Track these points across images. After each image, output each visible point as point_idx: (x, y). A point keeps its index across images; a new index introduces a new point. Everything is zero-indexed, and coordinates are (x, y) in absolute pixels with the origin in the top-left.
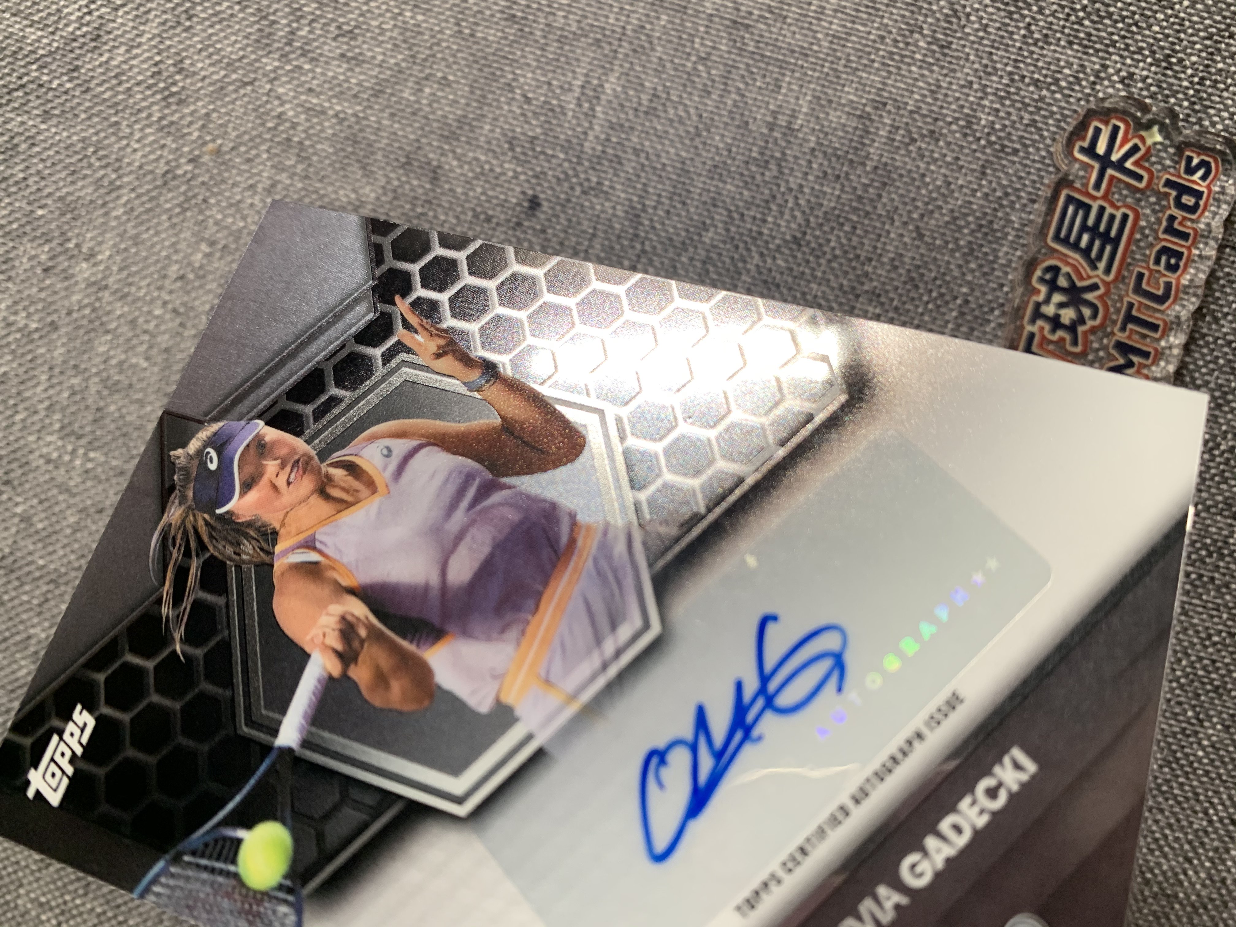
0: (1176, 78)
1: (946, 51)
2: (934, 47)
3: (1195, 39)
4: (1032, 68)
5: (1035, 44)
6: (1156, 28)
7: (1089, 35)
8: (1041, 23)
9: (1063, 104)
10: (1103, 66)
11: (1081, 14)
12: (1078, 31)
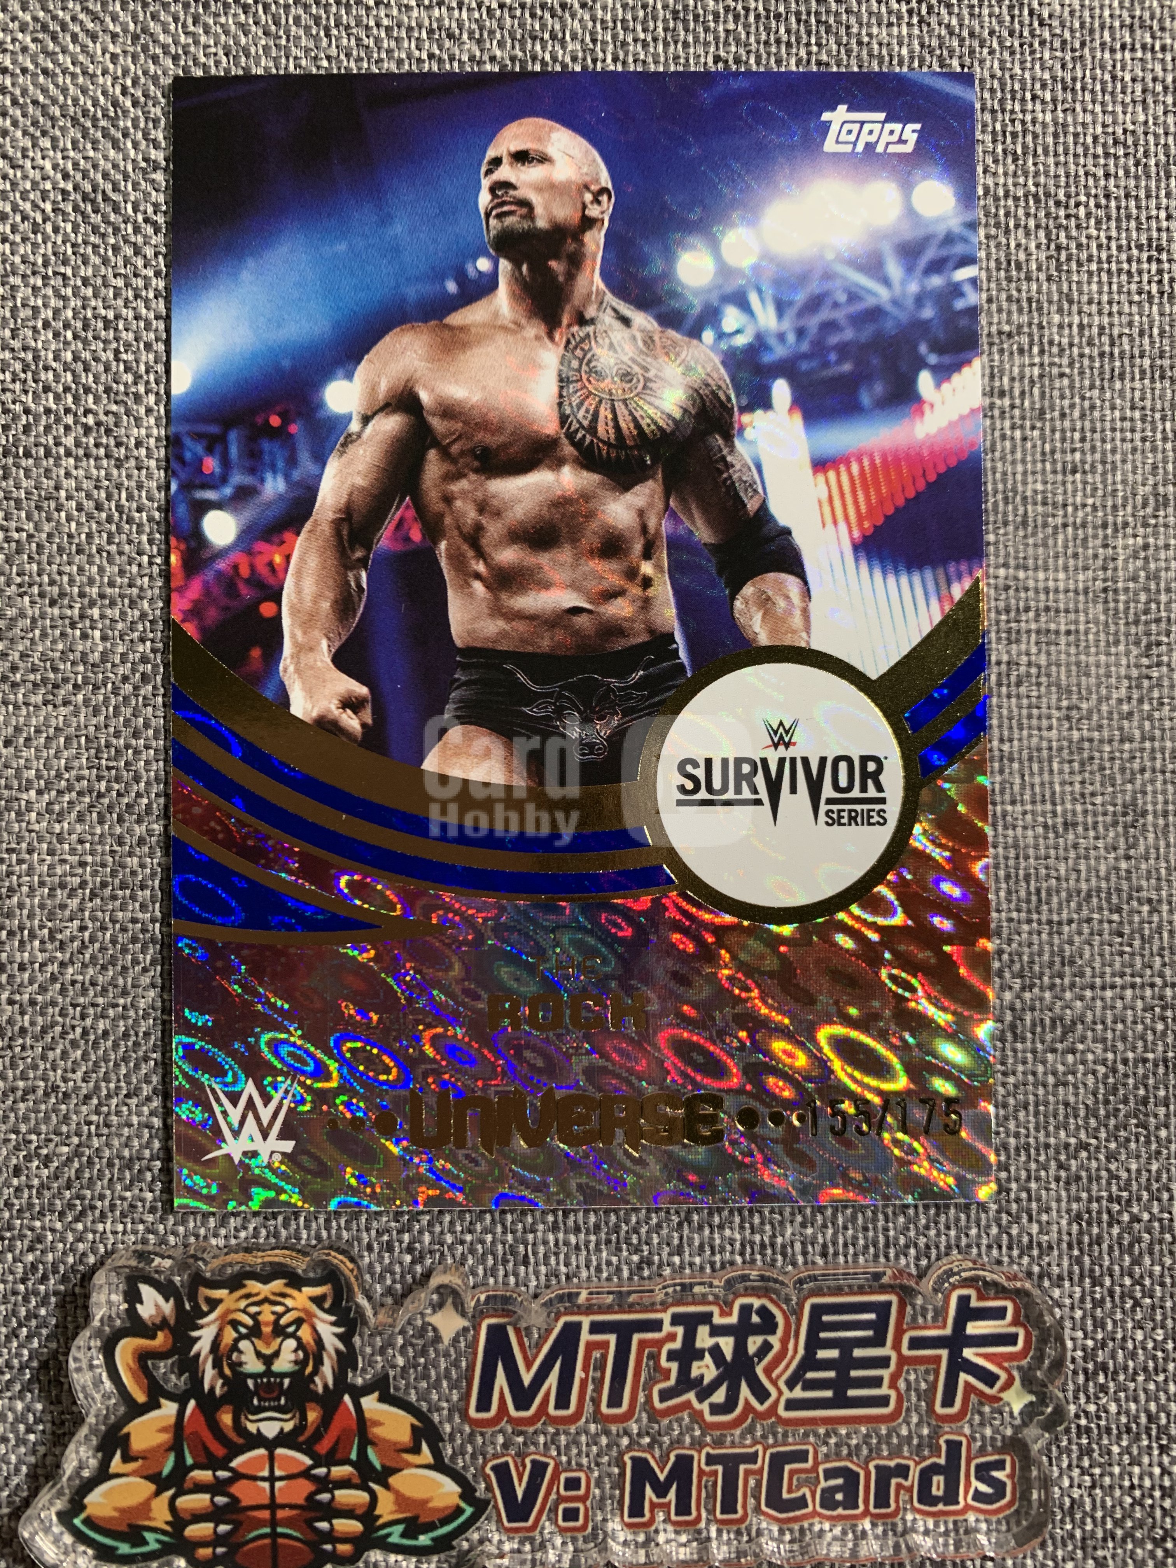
0: (1077, 1391)
1: (1009, 1036)
2: (1009, 1017)
3: (1142, 1397)
4: (1023, 1174)
5: (1060, 1166)
6: (1139, 1335)
7: (1099, 1241)
8: (1094, 1164)
9: (985, 1241)
10: (1060, 1278)
11: (1126, 1217)
12: (1100, 1222)
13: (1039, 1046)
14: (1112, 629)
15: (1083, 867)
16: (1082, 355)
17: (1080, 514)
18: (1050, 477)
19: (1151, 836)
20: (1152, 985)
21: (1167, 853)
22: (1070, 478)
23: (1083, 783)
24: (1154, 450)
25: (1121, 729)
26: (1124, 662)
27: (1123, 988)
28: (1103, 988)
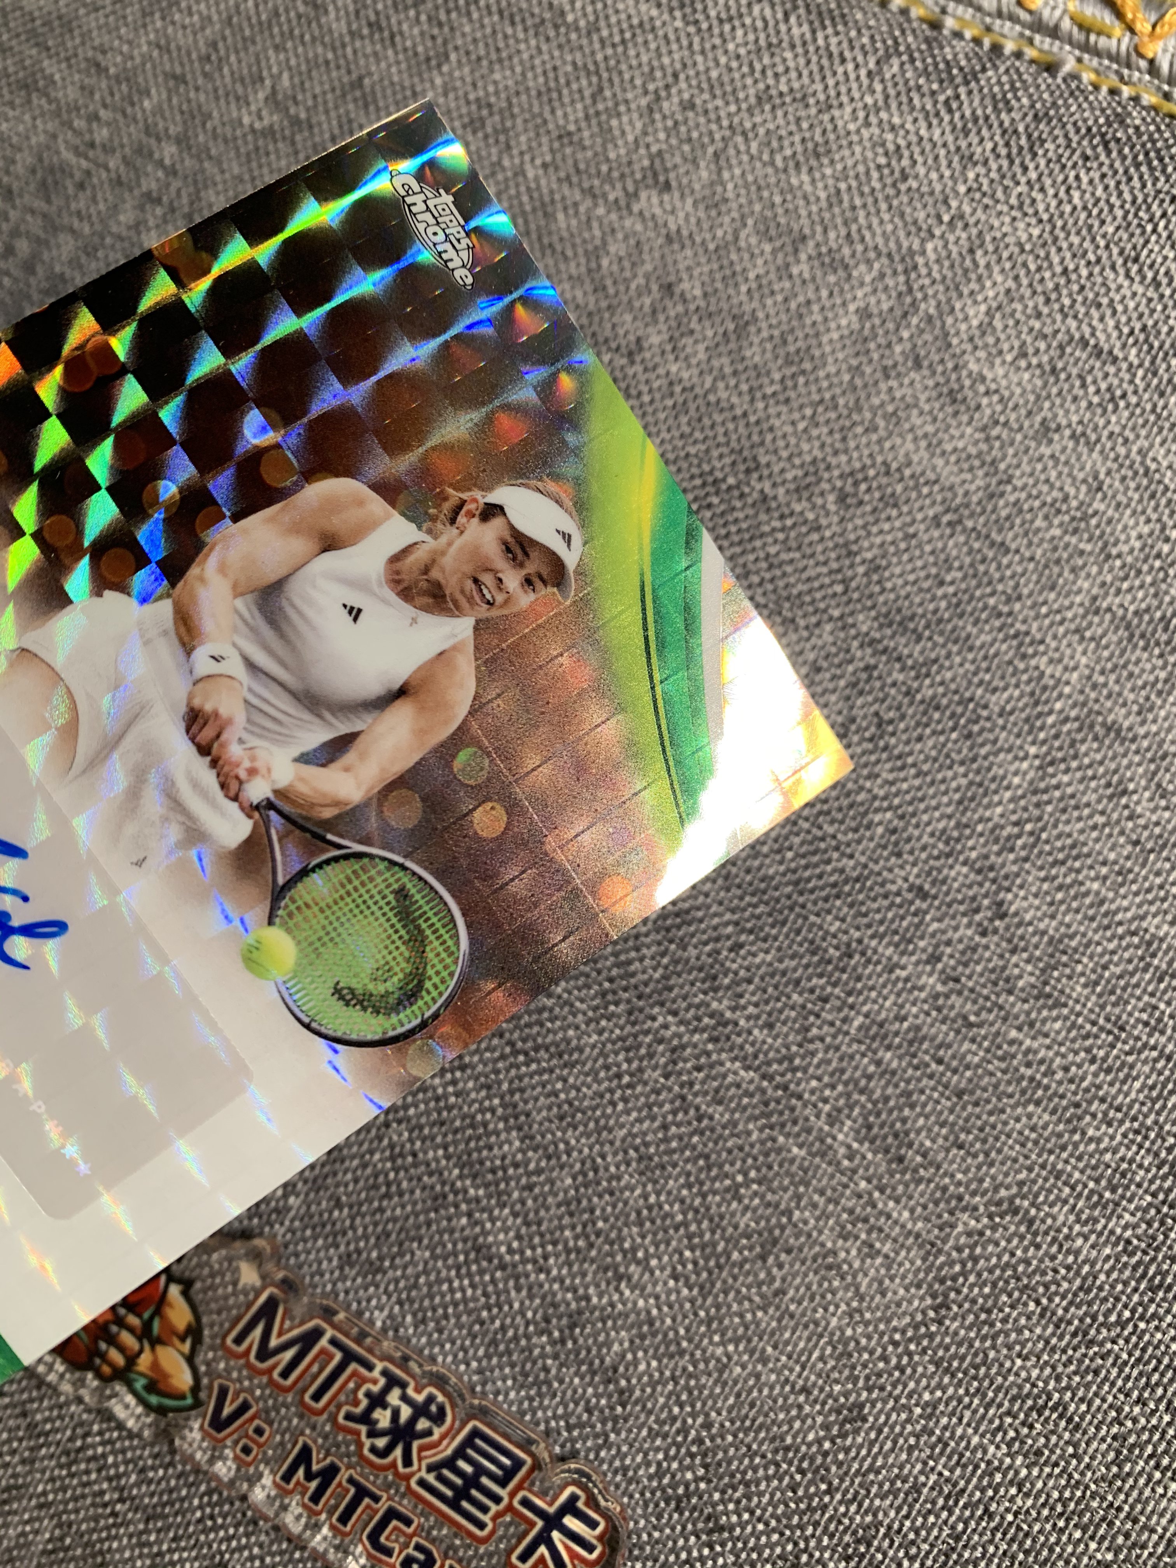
13: (690, 1527)
14: (921, 1275)
15: (797, 1425)
16: (1017, 1070)
17: (947, 1180)
18: (940, 1141)
19: (860, 1440)
20: (796, 1544)
21: (864, 1459)
22: (954, 1151)
23: (834, 1368)
24: (1030, 1170)
25: (885, 1349)
26: (916, 1303)
27: (774, 1530)
28: (759, 1520)
